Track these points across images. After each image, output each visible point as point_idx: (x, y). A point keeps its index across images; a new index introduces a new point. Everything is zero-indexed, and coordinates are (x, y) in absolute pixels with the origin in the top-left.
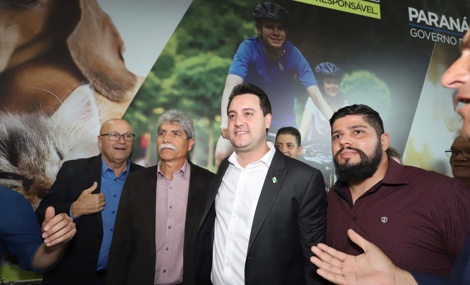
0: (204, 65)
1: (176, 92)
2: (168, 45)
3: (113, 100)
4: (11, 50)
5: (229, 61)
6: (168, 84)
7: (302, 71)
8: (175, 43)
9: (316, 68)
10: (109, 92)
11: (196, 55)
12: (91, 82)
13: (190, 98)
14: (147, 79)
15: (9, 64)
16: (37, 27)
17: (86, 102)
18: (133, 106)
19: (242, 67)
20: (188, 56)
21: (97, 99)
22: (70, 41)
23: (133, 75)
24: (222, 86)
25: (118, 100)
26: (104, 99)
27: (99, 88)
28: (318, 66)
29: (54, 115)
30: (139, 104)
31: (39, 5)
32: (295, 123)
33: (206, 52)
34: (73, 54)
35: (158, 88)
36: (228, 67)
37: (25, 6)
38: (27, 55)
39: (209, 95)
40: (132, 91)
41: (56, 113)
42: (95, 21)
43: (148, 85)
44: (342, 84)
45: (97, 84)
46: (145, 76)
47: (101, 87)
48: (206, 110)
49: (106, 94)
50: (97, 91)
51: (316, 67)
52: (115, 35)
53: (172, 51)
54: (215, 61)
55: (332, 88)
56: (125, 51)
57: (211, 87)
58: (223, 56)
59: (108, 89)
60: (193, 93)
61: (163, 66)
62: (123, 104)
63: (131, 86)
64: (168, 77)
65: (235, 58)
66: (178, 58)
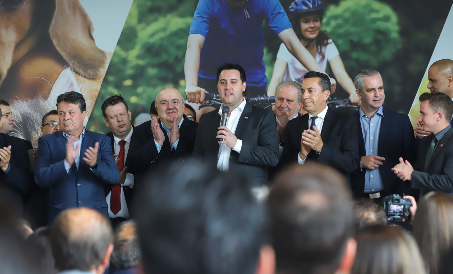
0: (164, 29)
1: (141, 62)
2: (130, 16)
3: (90, 79)
4: (13, 48)
5: (189, 20)
6: (133, 55)
7: (272, 14)
8: (135, 13)
9: (291, 7)
10: (85, 71)
11: (156, 20)
12: (71, 65)
13: (154, 66)
14: (115, 54)
15: (13, 60)
16: (27, 24)
17: (70, 83)
18: (106, 81)
19: (203, 23)
20: (148, 23)
21: (77, 80)
22: (51, 30)
23: (102, 52)
24: (183, 48)
25: (93, 78)
26: (83, 79)
27: (78, 69)
28: (293, 4)
29: (49, 98)
30: (111, 78)
31: (25, 3)
32: (266, 76)
33: (165, 16)
34: (55, 42)
35: (125, 61)
36: (189, 27)
37: (16, 7)
38: (24, 50)
39: (171, 60)
40: (104, 67)
41: (50, 96)
42: (67, 7)
43: (116, 60)
44: (325, 20)
45: (76, 66)
46: (113, 51)
47: (79, 68)
48: (170, 75)
49: (84, 74)
50: (76, 72)
51: (290, 5)
52: (84, 17)
53: (134, 21)
54: (175, 22)
55: (311, 28)
56: (93, 30)
57: (173, 51)
58: (182, 16)
59: (84, 69)
60: (156, 61)
61: (127, 38)
62: (98, 81)
63: (102, 62)
64: (133, 48)
65: (195, 15)
66: (139, 27)
